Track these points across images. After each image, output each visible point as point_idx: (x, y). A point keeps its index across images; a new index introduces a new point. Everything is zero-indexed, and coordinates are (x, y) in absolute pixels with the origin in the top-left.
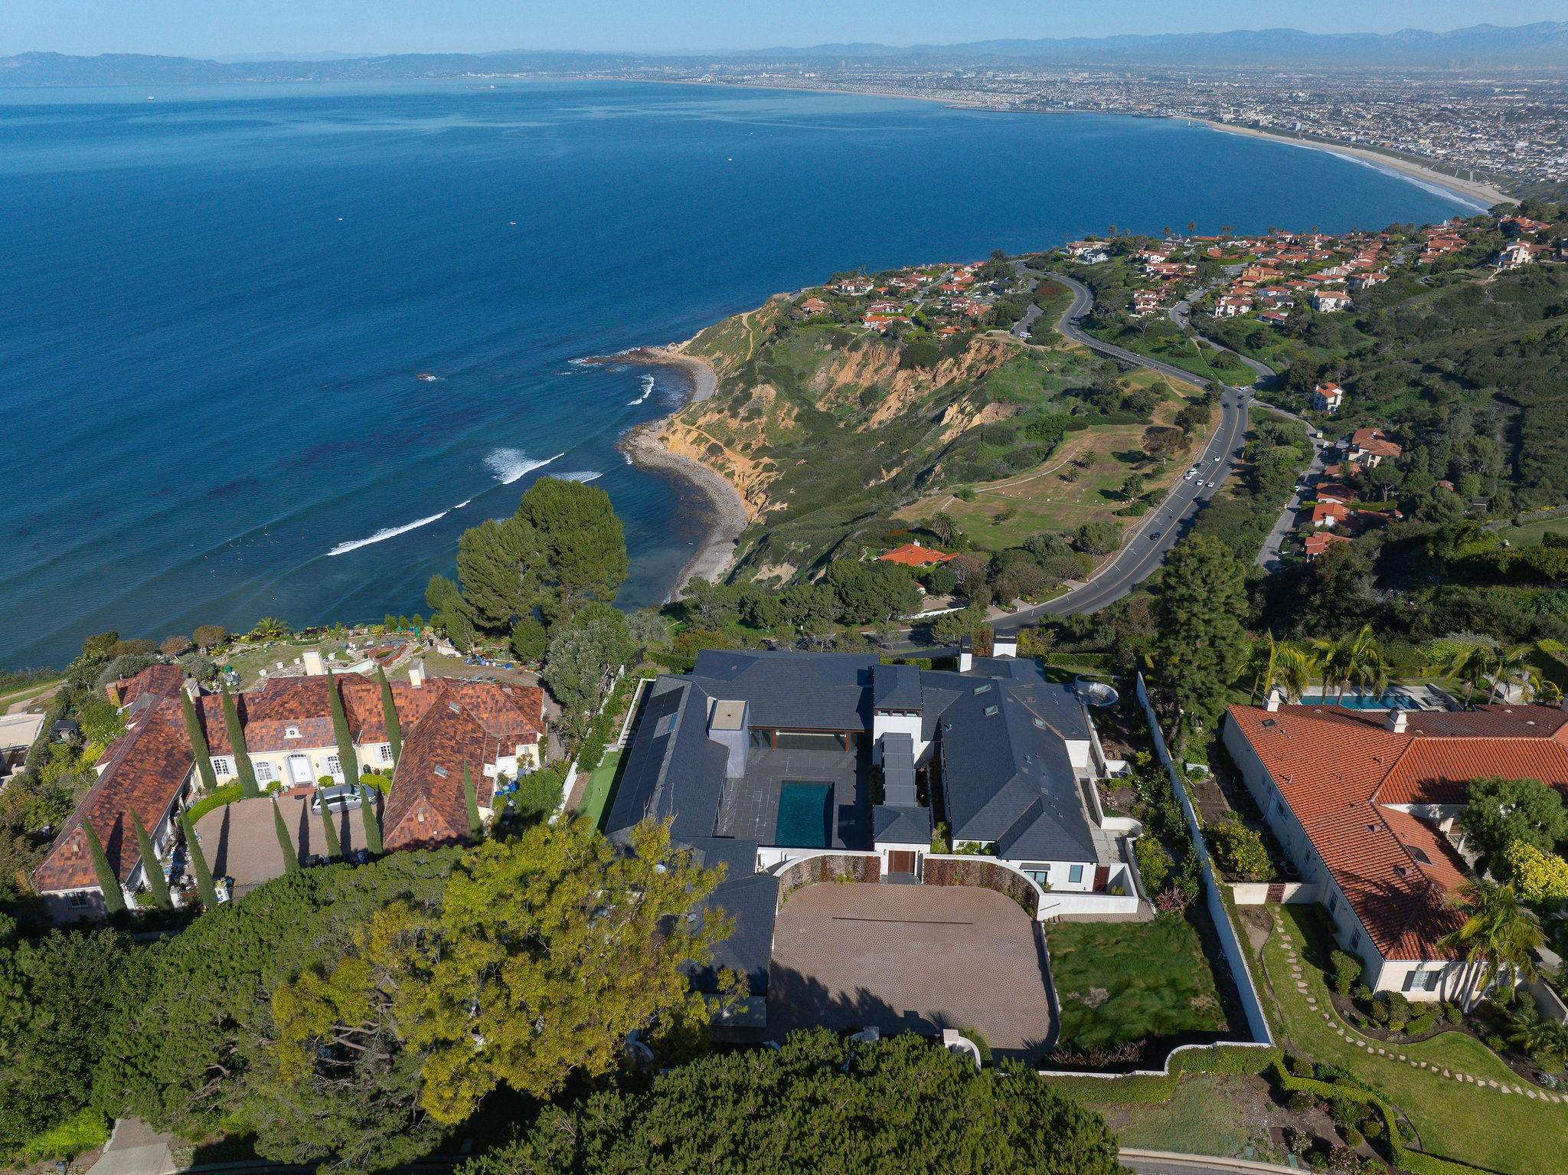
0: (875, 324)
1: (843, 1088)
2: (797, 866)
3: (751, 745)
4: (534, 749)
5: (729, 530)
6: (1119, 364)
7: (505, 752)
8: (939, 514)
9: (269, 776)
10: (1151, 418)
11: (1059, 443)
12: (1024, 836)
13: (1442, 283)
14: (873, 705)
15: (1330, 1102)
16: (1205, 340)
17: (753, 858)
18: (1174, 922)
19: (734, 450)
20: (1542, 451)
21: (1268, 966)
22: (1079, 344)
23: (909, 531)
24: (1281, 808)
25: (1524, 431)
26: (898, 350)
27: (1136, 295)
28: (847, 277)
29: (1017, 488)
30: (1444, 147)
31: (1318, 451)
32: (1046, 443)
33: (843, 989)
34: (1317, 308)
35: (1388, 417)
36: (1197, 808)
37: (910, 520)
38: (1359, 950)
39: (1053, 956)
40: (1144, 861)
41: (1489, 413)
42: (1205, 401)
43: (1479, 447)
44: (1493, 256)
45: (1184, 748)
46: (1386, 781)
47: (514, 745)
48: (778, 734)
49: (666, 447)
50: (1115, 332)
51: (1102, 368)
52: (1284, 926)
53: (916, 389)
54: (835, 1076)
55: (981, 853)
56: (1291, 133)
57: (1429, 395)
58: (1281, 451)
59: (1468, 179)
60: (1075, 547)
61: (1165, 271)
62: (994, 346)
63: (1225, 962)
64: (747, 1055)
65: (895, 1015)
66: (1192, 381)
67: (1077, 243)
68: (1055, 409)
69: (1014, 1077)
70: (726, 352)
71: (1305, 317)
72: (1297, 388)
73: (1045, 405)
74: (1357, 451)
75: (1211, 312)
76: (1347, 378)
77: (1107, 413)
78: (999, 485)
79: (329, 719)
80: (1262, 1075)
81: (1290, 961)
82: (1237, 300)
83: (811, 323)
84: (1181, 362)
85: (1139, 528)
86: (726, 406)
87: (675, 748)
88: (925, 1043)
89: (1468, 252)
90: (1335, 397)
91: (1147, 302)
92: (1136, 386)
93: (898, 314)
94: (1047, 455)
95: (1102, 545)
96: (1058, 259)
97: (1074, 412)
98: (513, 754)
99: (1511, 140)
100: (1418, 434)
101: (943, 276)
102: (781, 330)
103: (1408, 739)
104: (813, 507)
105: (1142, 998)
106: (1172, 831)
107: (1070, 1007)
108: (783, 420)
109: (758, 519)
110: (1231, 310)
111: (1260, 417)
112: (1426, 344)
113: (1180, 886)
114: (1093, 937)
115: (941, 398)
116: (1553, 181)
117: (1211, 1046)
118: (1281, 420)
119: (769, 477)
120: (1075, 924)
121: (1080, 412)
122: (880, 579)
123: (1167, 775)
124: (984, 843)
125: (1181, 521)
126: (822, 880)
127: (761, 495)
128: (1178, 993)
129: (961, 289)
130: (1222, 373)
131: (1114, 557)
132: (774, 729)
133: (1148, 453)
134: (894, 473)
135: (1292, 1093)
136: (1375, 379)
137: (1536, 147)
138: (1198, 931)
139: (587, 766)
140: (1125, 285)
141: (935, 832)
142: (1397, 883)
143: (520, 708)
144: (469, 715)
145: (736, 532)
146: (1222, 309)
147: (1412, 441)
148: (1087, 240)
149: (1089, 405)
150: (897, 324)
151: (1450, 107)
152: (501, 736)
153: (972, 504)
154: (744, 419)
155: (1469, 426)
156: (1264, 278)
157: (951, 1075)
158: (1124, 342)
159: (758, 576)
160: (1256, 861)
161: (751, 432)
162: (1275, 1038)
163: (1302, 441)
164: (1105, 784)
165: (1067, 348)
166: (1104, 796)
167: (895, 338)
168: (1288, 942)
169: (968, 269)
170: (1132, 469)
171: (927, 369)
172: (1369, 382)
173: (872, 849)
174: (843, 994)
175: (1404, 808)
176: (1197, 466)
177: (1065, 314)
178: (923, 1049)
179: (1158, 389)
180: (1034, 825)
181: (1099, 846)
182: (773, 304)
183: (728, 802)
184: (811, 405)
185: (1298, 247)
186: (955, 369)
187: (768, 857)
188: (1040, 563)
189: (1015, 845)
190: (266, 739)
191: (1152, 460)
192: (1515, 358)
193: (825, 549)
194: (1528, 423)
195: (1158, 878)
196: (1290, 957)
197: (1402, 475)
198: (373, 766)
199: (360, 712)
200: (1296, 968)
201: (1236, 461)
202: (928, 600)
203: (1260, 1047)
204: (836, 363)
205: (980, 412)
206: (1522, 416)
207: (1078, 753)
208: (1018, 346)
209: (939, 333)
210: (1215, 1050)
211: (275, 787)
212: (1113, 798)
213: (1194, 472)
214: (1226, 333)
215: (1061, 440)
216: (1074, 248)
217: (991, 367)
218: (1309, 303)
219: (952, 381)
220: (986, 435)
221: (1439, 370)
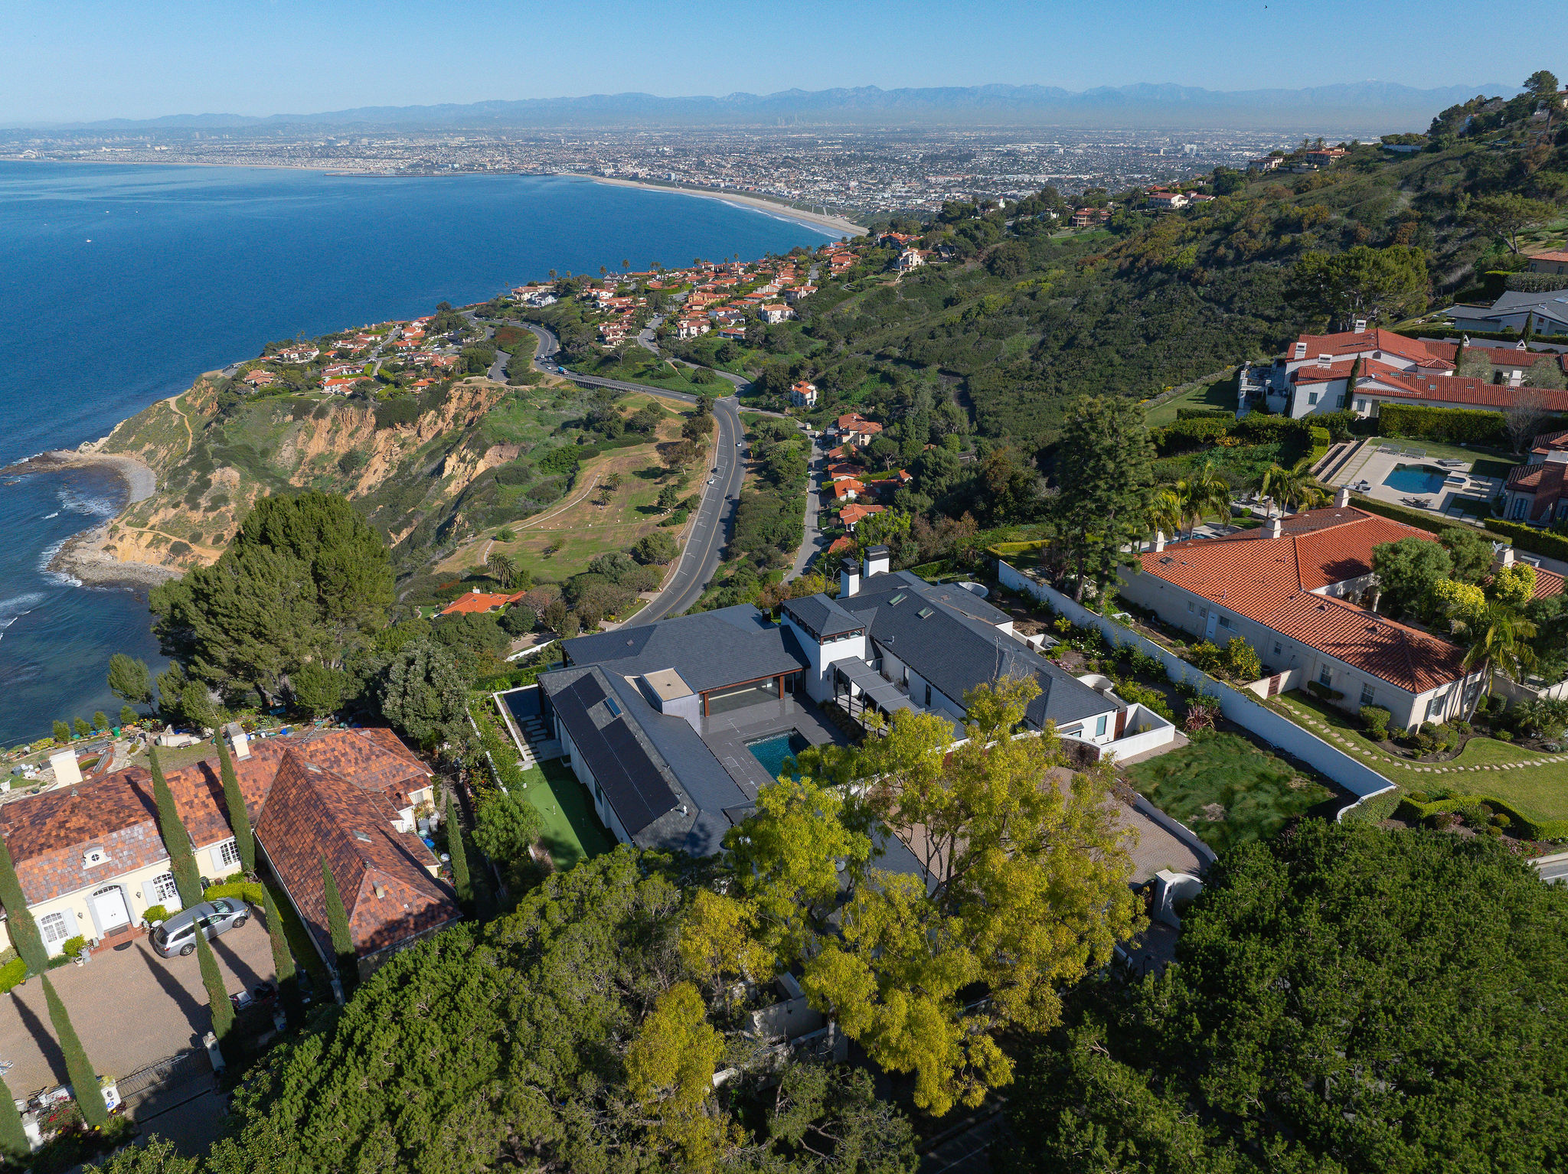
0: (338, 388)
4: (428, 794)
6: (608, 393)
8: (494, 556)
9: (63, 932)
10: (656, 436)
11: (578, 472)
13: (861, 288)
16: (678, 360)
18: (1212, 736)
19: (203, 545)
20: (992, 409)
22: (561, 379)
23: (461, 581)
24: (1224, 621)
25: (972, 395)
26: (371, 410)
27: (600, 328)
28: (285, 346)
29: (554, 520)
31: (813, 440)
32: (564, 475)
34: (767, 321)
35: (861, 403)
37: (456, 571)
38: (1376, 699)
41: (940, 385)
42: (701, 412)
43: (949, 410)
44: (894, 263)
47: (406, 793)
49: (115, 558)
50: (594, 364)
51: (593, 396)
52: (1296, 709)
53: (402, 446)
56: (667, 182)
57: (887, 378)
58: (783, 445)
59: (822, 213)
60: (640, 561)
61: (618, 305)
62: (476, 392)
66: (682, 399)
67: (522, 289)
68: (560, 442)
70: (159, 442)
71: (760, 330)
72: (775, 390)
73: (550, 440)
74: (847, 434)
75: (676, 335)
76: (815, 375)
77: (614, 437)
78: (533, 521)
79: (143, 826)
80: (1393, 817)
82: (694, 321)
83: (261, 395)
84: (663, 382)
85: (687, 533)
86: (181, 498)
89: (869, 263)
90: (811, 393)
91: (615, 332)
92: (633, 409)
93: (359, 375)
94: (569, 486)
95: (663, 554)
96: (507, 306)
97: (580, 441)
98: (408, 804)
99: (844, 181)
100: (890, 411)
101: (392, 334)
102: (227, 408)
105: (1253, 797)
106: (1145, 671)
107: (1200, 828)
108: (255, 503)
110: (694, 331)
111: (752, 420)
112: (868, 338)
114: (1165, 767)
115: (433, 452)
118: (771, 420)
120: (1139, 764)
121: (586, 441)
125: (721, 521)
128: (1275, 783)
129: (417, 343)
130: (704, 387)
131: (676, 565)
133: (668, 467)
134: (404, 534)
136: (839, 373)
137: (864, 186)
138: (1240, 736)
140: (585, 321)
142: (1379, 640)
146: (685, 331)
147: (889, 418)
148: (529, 285)
149: (592, 433)
150: (360, 384)
151: (789, 155)
152: (382, 787)
153: (516, 544)
154: (206, 510)
156: (709, 302)
158: (605, 371)
161: (220, 521)
163: (796, 434)
164: (1048, 654)
165: (551, 385)
167: (364, 399)
168: (1310, 719)
169: (416, 324)
170: (658, 483)
171: (409, 425)
172: (835, 375)
176: (715, 471)
177: (535, 354)
179: (654, 408)
182: (204, 383)
184: (284, 482)
185: (724, 274)
186: (440, 421)
188: (612, 582)
191: (672, 472)
192: (945, 339)
194: (972, 389)
197: (897, 445)
198: (215, 877)
199: (179, 809)
200: (1335, 735)
201: (746, 461)
202: (513, 642)
204: (302, 434)
205: (483, 457)
206: (966, 383)
208: (501, 389)
209: (412, 388)
211: (78, 944)
212: (1064, 663)
213: (714, 476)
214: (696, 352)
215: (578, 469)
216: (520, 294)
217: (478, 413)
218: (759, 317)
219: (440, 432)
220: (500, 477)
221: (889, 357)
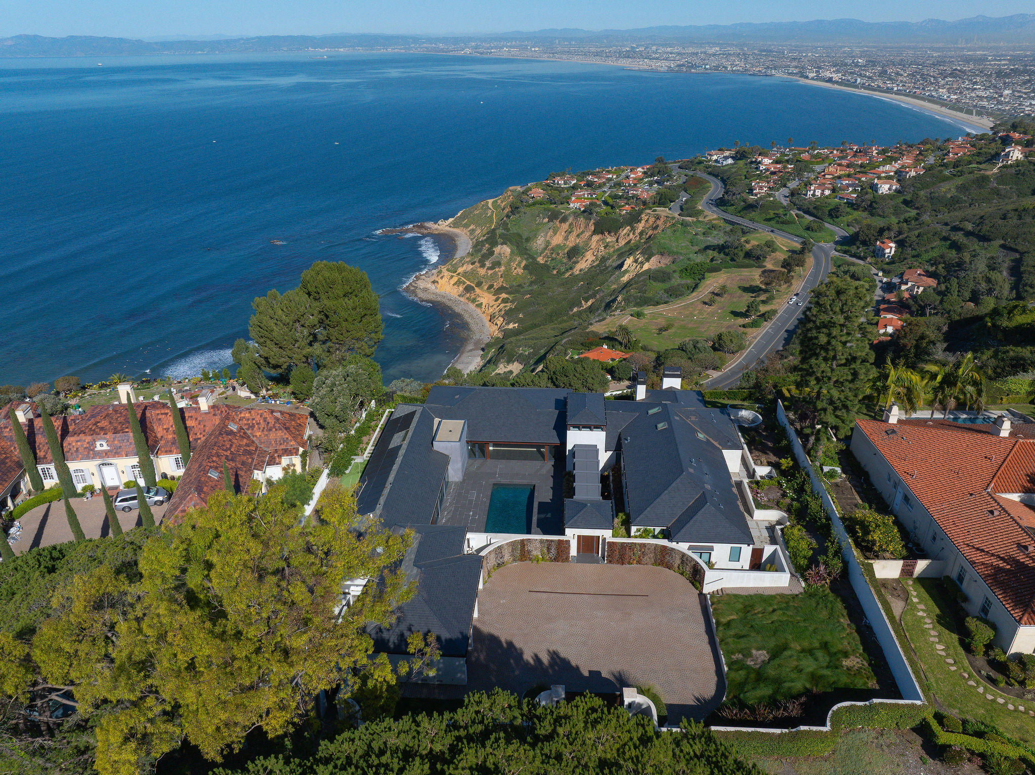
0: (577, 205)
1: (516, 755)
2: (500, 548)
3: (470, 457)
4: (297, 460)
5: (478, 342)
6: (742, 229)
7: (272, 462)
8: (621, 326)
9: (84, 481)
10: (765, 264)
11: (702, 281)
12: (692, 522)
13: (961, 173)
14: (566, 422)
15: (982, 755)
16: (801, 213)
17: (461, 539)
18: (821, 594)
19: (482, 289)
21: (908, 631)
22: (715, 216)
23: (600, 338)
24: (906, 499)
25: (1022, 269)
26: (592, 221)
27: (753, 184)
28: (559, 176)
29: (674, 310)
30: (955, 94)
31: (880, 285)
32: (693, 281)
33: (536, 651)
34: (877, 191)
35: (927, 262)
36: (835, 500)
37: (601, 331)
38: (990, 617)
39: (718, 623)
40: (792, 544)
41: (998, 257)
42: (802, 252)
43: (993, 278)
44: (996, 156)
45: (820, 454)
46: (998, 474)
47: (280, 457)
48: (491, 448)
49: (436, 288)
50: (740, 208)
51: (731, 230)
52: (917, 596)
53: (605, 247)
54: (508, 742)
55: (655, 537)
56: (854, 85)
57: (955, 246)
59: (972, 114)
60: (714, 348)
61: (772, 169)
62: (658, 218)
63: (869, 628)
64: (419, 718)
65: (581, 674)
66: (792, 240)
67: (713, 152)
68: (699, 258)
69: (694, 739)
70: (478, 225)
71: (869, 197)
72: (864, 243)
73: (693, 256)
74: (907, 284)
75: (804, 195)
76: (898, 236)
77: (735, 261)
78: (661, 308)
79: (131, 434)
80: (914, 730)
81: (927, 626)
82: (822, 186)
83: (534, 204)
84: (785, 227)
85: (758, 335)
86: (477, 259)
87: (405, 456)
88: (604, 705)
89: (979, 154)
90: (891, 249)
91: (761, 188)
92: (754, 243)
93: (593, 199)
94: (694, 289)
95: (732, 347)
96: (700, 163)
97: (712, 260)
98: (279, 463)
99: (1000, 89)
100: (948, 272)
101: (623, 174)
102: (515, 209)
103: (1013, 441)
104: (535, 326)
105: (799, 659)
106: (815, 520)
107: (735, 667)
108: (515, 269)
109: (498, 334)
110: (818, 193)
111: (839, 263)
112: (952, 214)
113: (826, 564)
114: (752, 606)
115: (622, 253)
116: (1029, 115)
117: (867, 703)
118: (853, 264)
119: (505, 307)
120: (736, 596)
121: (716, 260)
122: (579, 368)
123: (808, 475)
124: (658, 529)
125: (786, 331)
126: (521, 560)
127: (500, 318)
128: (831, 655)
129: (635, 182)
130: (812, 234)
131: (741, 355)
132: (487, 443)
133: (764, 287)
134: (590, 303)
135: (946, 747)
136: (918, 237)
137: (1017, 94)
138: (844, 601)
139: (337, 471)
140: (746, 178)
141: (616, 520)
142: (1021, 558)
143: (286, 429)
144: (245, 433)
145: (483, 343)
146: (812, 192)
147: (944, 277)
148: (720, 150)
149: (722, 255)
150: (591, 204)
151: (959, 68)
152: (270, 450)
153: (643, 321)
154: (489, 269)
155: (984, 266)
156: (839, 173)
157: (631, 739)
158: (746, 214)
159: (497, 371)
160: (891, 541)
161: (494, 277)
162: (926, 696)
163: (869, 278)
164: (756, 484)
165: (707, 219)
166: (755, 493)
167: (591, 214)
168: (922, 610)
169: (640, 169)
170: (752, 297)
171: (612, 234)
172: (914, 238)
173: (563, 534)
174: (536, 656)
175: (1015, 497)
176: (797, 295)
177: (705, 197)
178: (602, 712)
179: (770, 245)
180: (700, 513)
181: (754, 533)
182: (509, 193)
183: (448, 499)
184: (534, 259)
185: (862, 154)
186: (631, 234)
187: (476, 540)
188: (690, 358)
189: (683, 531)
190: (81, 450)
191: (766, 291)
192: (1015, 221)
193: (542, 352)
194: (1025, 263)
195: (805, 557)
196: (926, 623)
197: (940, 298)
198: (170, 473)
199: (159, 431)
200: (933, 633)
202: (613, 384)
203: (913, 705)
204: (551, 231)
205: (648, 261)
206: (1021, 259)
207: (733, 459)
208: (674, 218)
209: (620, 210)
210: (872, 707)
211: (91, 489)
212: (763, 495)
213: (795, 299)
214: (815, 208)
215: (704, 278)
216: (711, 155)
217: (655, 232)
218: (871, 188)
219: (629, 242)
220: (652, 276)
221: (962, 229)
